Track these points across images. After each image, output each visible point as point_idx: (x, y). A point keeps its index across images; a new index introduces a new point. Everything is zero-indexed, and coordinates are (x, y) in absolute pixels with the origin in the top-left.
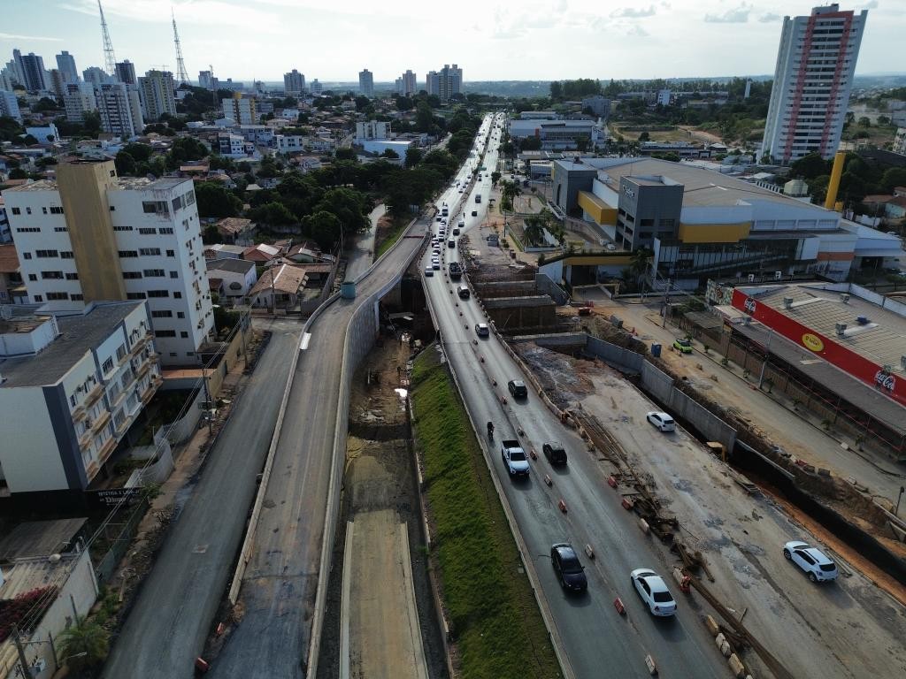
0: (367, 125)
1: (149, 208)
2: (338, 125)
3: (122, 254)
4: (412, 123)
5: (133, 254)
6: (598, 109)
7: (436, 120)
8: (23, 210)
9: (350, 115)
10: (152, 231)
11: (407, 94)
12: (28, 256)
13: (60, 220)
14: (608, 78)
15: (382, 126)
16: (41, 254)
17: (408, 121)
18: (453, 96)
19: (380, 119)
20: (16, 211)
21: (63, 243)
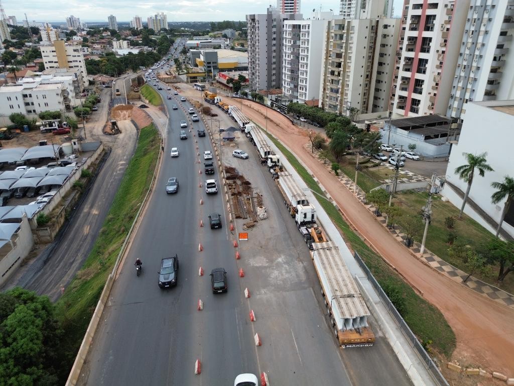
0: (118, 42)
1: (75, 51)
2: (103, 43)
3: (68, 62)
4: (140, 42)
5: (71, 62)
6: (229, 35)
7: (151, 40)
8: (45, 52)
9: (108, 38)
10: (75, 56)
11: (137, 29)
12: (46, 63)
13: (55, 54)
14: (238, 21)
15: (125, 43)
16: (49, 62)
17: (138, 41)
18: (161, 30)
19: (124, 39)
20: (43, 52)
21: (55, 59)
